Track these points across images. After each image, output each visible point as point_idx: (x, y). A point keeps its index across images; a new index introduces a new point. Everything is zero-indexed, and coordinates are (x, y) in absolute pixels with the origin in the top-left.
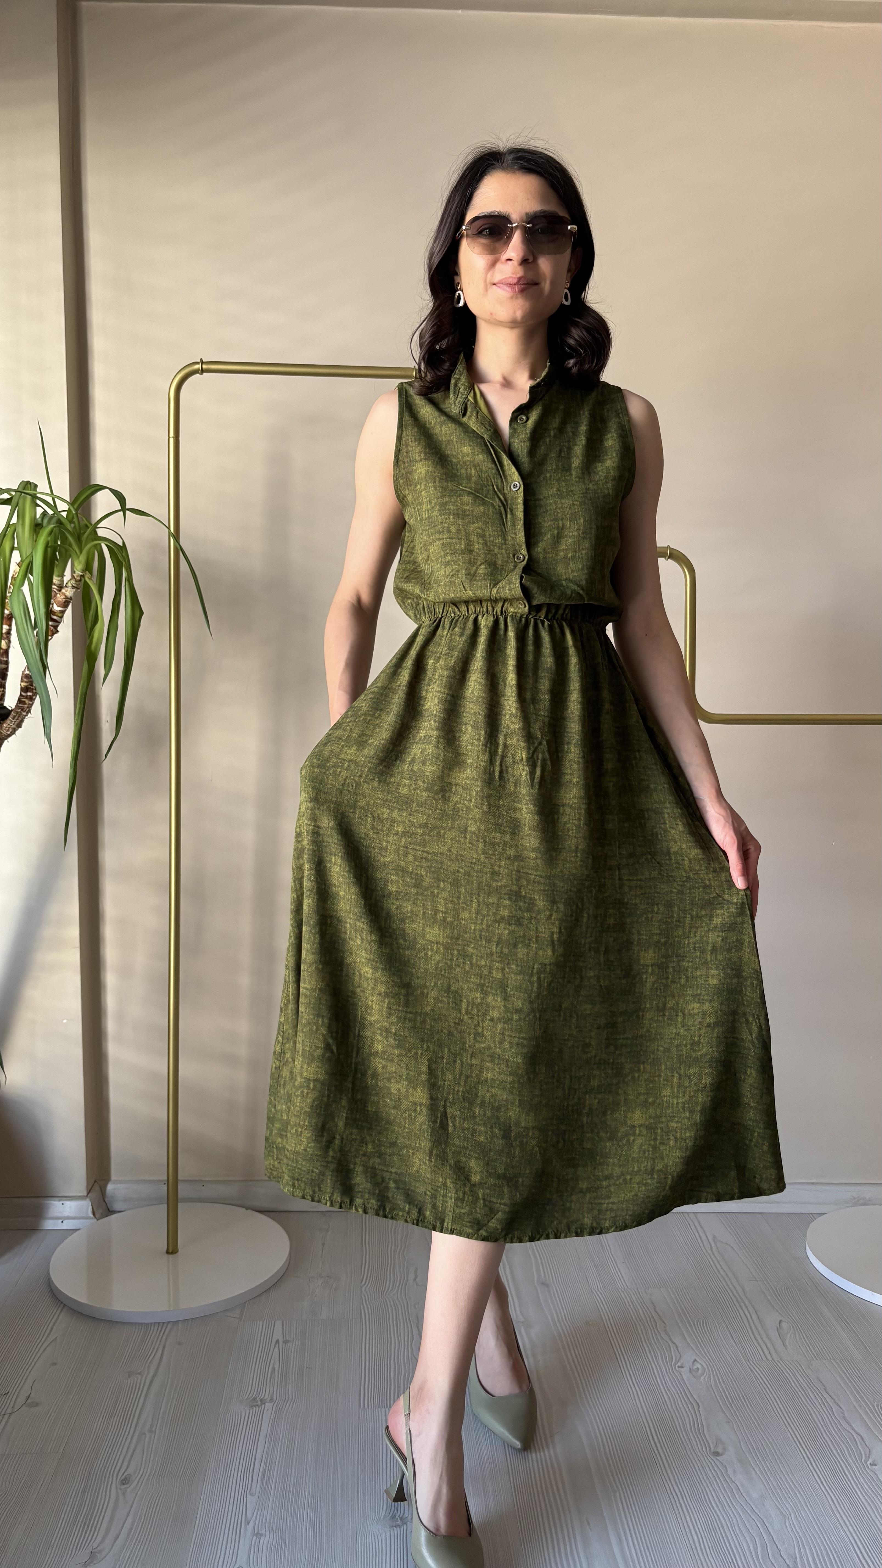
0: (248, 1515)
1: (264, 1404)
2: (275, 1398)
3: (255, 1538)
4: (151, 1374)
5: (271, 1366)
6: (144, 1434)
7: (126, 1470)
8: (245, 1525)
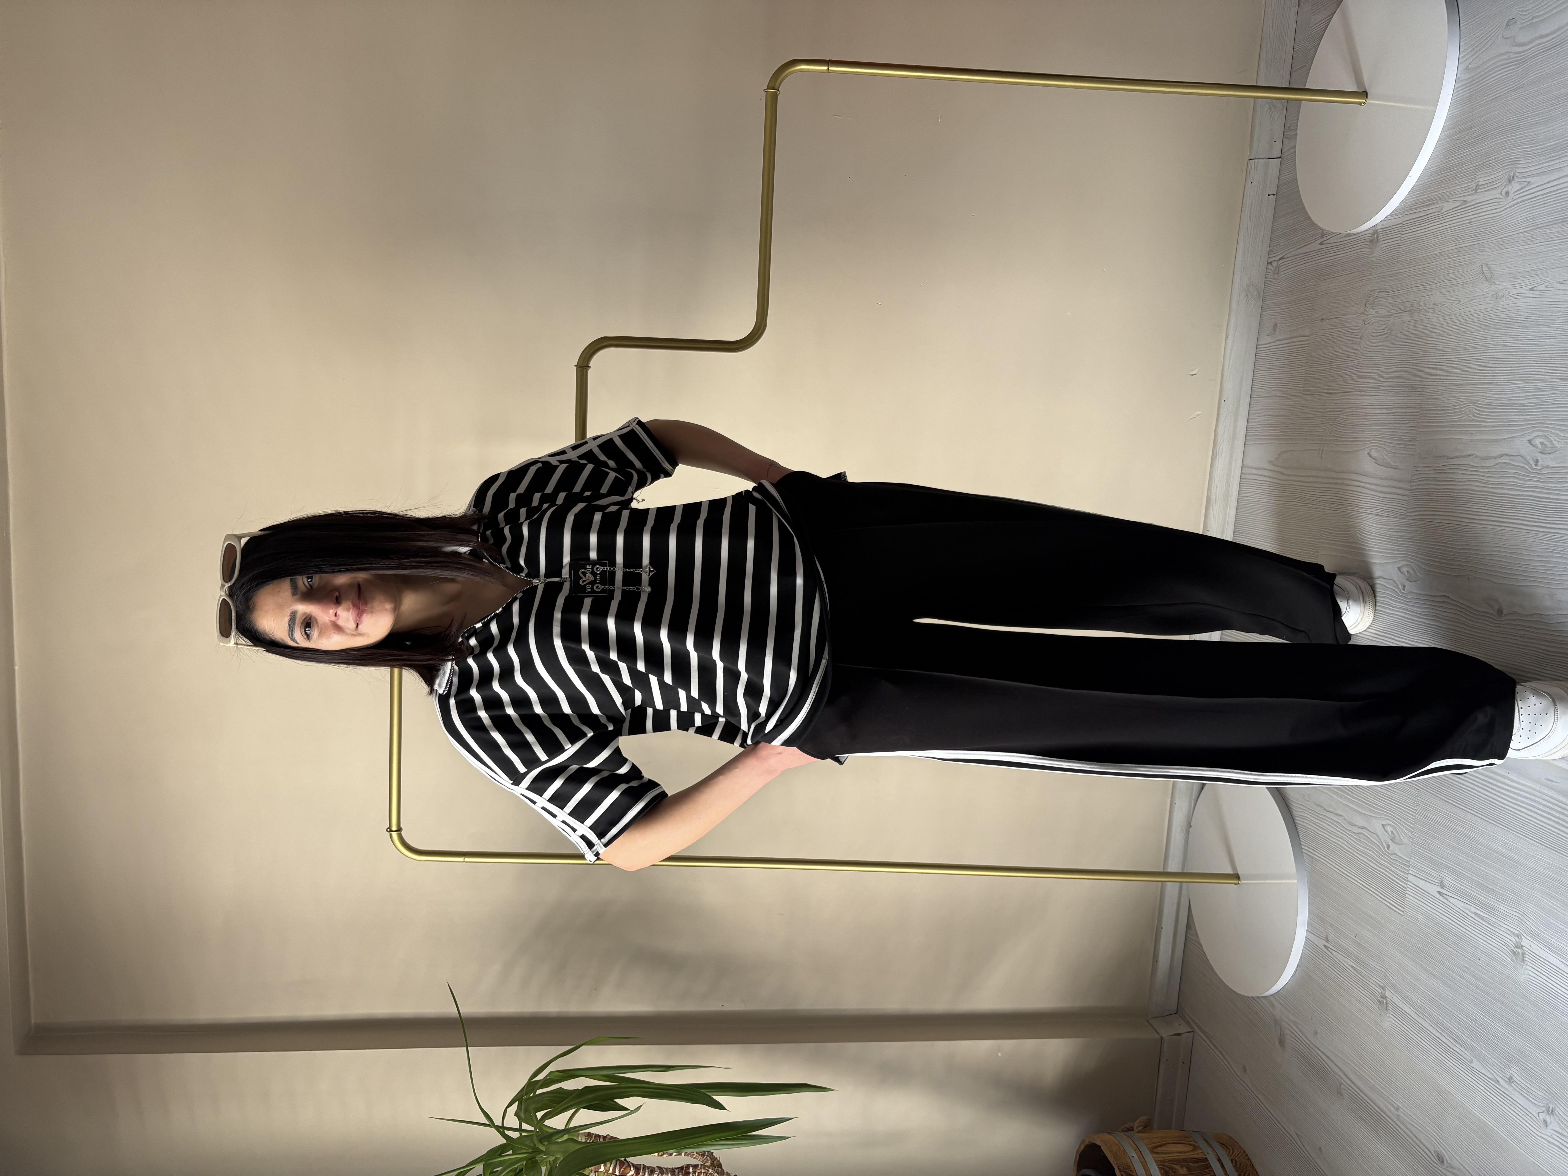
0: (1490, 1077)
1: (1386, 997)
2: (1382, 984)
3: (1513, 1084)
4: (1341, 1074)
5: (1350, 968)
6: (1398, 1115)
7: (1431, 1152)
8: (1500, 1085)
